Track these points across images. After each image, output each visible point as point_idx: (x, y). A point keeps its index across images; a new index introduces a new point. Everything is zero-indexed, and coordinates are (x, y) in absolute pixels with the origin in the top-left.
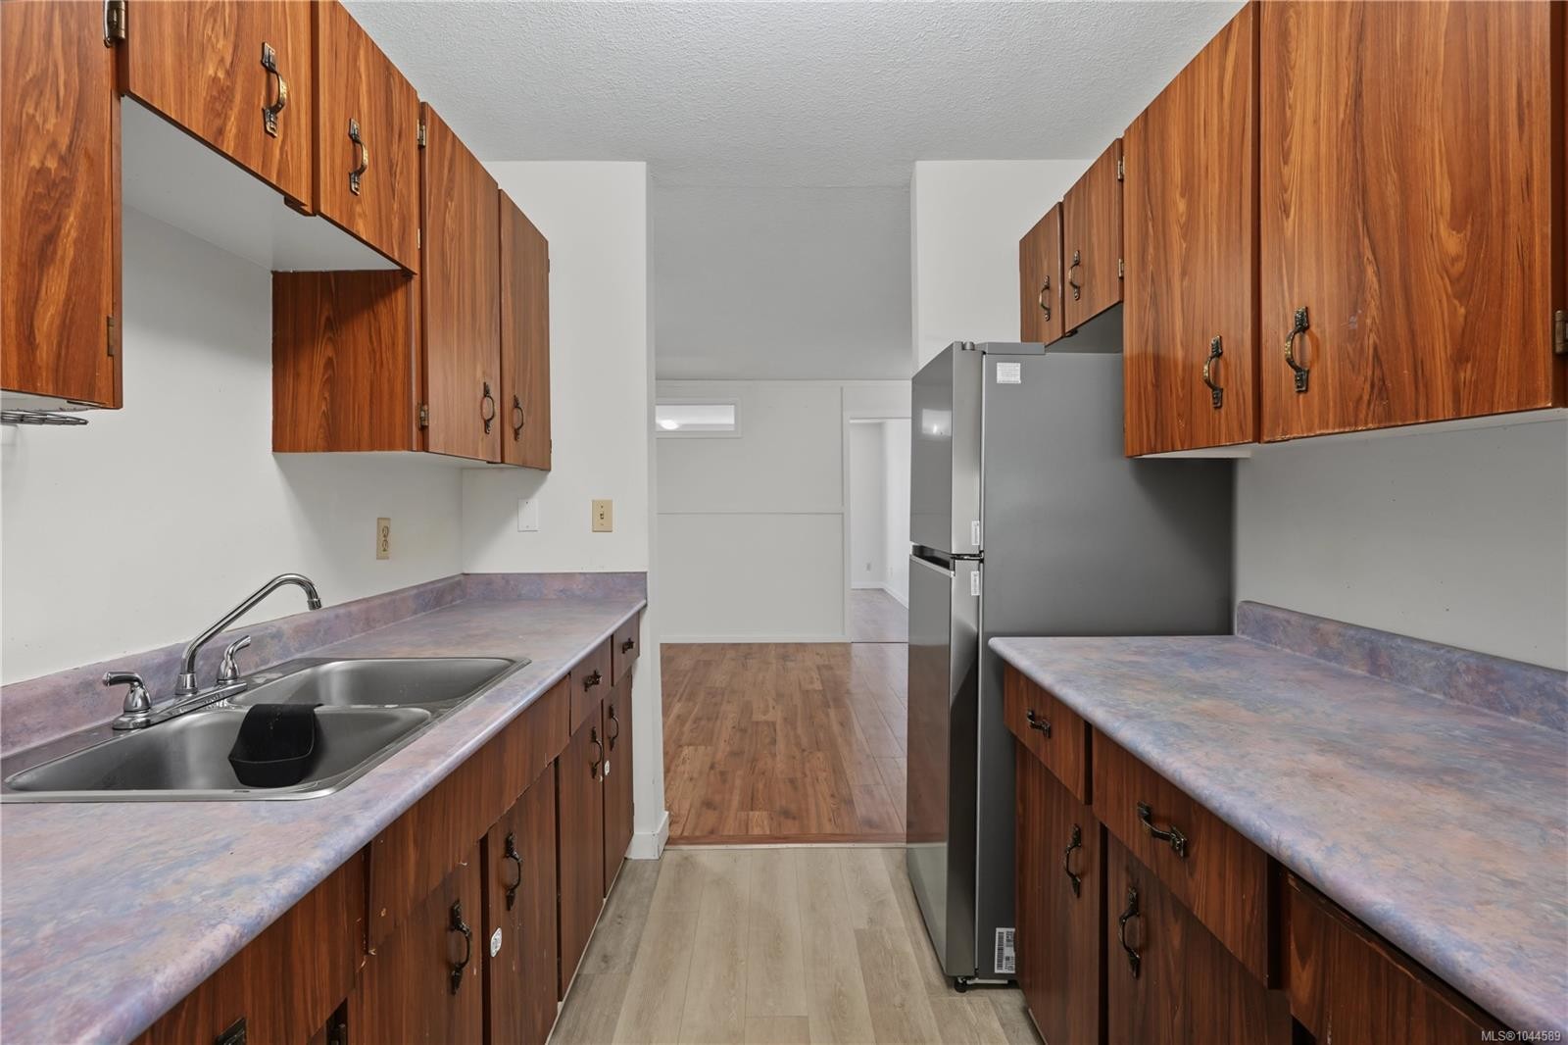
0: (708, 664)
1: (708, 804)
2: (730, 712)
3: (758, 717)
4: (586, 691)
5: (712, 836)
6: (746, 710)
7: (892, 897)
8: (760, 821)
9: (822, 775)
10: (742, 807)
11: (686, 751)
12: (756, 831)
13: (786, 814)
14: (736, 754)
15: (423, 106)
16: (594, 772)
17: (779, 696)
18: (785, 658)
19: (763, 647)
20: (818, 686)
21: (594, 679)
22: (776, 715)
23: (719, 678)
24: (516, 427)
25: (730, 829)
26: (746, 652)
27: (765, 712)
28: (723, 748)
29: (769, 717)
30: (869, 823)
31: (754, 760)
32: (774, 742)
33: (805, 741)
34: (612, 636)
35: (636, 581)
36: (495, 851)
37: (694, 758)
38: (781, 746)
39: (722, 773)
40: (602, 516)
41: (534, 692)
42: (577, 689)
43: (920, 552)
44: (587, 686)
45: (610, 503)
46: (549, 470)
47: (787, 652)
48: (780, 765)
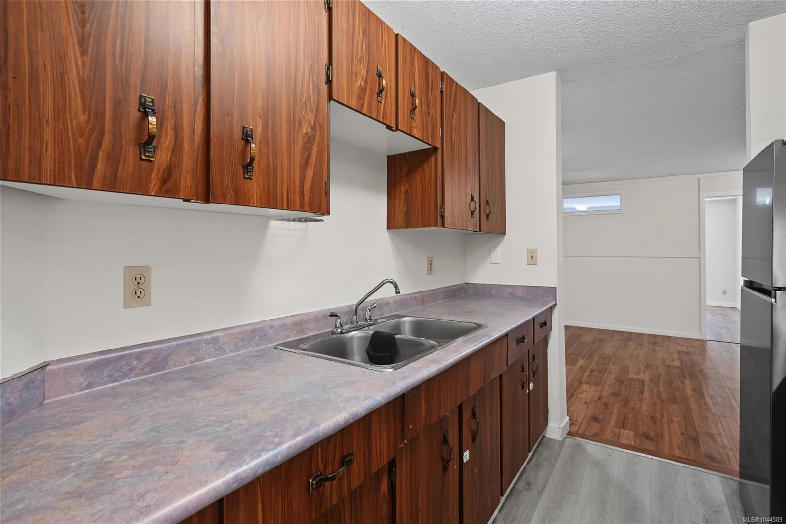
0: (602, 341)
1: (595, 419)
2: (614, 370)
3: (632, 375)
4: (517, 345)
5: (596, 437)
6: (625, 370)
7: (726, 510)
8: (627, 435)
9: (676, 419)
10: (616, 425)
11: (584, 387)
12: (625, 442)
13: (647, 437)
14: (615, 394)
15: (443, 73)
16: (523, 387)
17: (648, 366)
18: (655, 343)
19: (640, 335)
20: (677, 363)
21: (522, 339)
22: (645, 376)
23: (608, 349)
24: (488, 214)
25: (607, 435)
26: (627, 337)
27: (638, 374)
28: (606, 391)
29: (640, 377)
30: (711, 458)
31: (627, 400)
32: (642, 392)
33: (664, 396)
34: (534, 319)
35: (551, 292)
36: (466, 414)
37: (588, 392)
38: (646, 394)
39: (606, 404)
40: (532, 258)
41: (486, 341)
42: (512, 345)
43: (749, 284)
44: (518, 343)
45: (536, 250)
46: (505, 234)
47: (655, 340)
48: (645, 407)
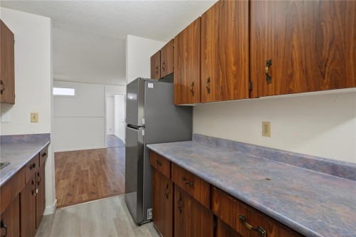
0: (66, 157)
1: (69, 195)
2: (74, 169)
3: (82, 169)
4: (31, 170)
5: (71, 203)
6: (79, 167)
7: (122, 208)
8: (85, 196)
9: (101, 182)
10: (79, 194)
11: (61, 181)
12: (84, 199)
13: (93, 193)
14: (77, 180)
16: (33, 193)
17: (88, 163)
18: (89, 153)
19: (83, 151)
20: (99, 159)
21: (34, 165)
22: (88, 168)
23: (70, 160)
25: (76, 200)
26: (78, 153)
27: (85, 167)
28: (72, 179)
29: (86, 169)
30: (115, 191)
31: (82, 181)
32: (88, 175)
33: (96, 174)
34: (39, 153)
35: (47, 136)
37: (64, 183)
38: (90, 176)
39: (73, 186)
40: (34, 118)
42: (28, 170)
43: (129, 126)
44: (31, 168)
45: (37, 114)
47: (89, 152)
48: (90, 181)
